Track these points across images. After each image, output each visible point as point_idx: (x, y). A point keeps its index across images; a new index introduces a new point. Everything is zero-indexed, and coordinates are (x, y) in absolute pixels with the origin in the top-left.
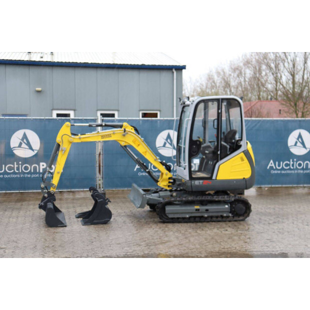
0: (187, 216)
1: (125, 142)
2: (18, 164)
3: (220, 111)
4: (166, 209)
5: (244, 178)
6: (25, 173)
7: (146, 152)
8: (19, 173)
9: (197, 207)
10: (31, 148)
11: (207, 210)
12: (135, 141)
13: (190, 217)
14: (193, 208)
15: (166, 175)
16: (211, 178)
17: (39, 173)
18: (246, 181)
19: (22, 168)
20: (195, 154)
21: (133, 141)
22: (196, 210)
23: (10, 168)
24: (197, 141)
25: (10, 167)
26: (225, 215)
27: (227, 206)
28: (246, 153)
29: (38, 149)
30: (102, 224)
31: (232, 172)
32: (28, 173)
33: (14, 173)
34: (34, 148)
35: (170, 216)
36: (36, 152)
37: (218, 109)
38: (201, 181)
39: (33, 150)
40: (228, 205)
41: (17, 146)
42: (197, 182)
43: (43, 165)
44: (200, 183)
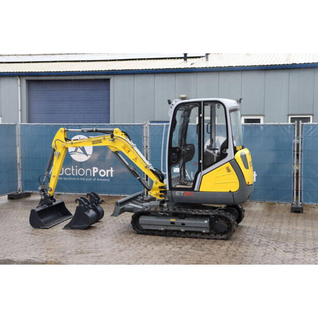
0: (162, 229)
1: (115, 148)
2: (75, 168)
3: (201, 115)
4: (140, 219)
5: (230, 191)
6: (81, 177)
7: (136, 159)
8: (75, 177)
9: (173, 220)
10: (85, 153)
11: (183, 224)
12: (125, 147)
13: (166, 231)
14: (168, 221)
15: (156, 183)
16: (192, 189)
17: (93, 177)
18: (233, 194)
19: (78, 172)
20: (174, 162)
21: (123, 147)
22: (172, 223)
23: (68, 172)
24: (177, 148)
25: (68, 170)
26: (204, 231)
27: (206, 222)
28: (234, 163)
29: (91, 154)
30: (81, 229)
31: (216, 184)
32: (83, 177)
33: (72, 176)
34: (88, 153)
35: (145, 227)
36: (89, 156)
37: (200, 113)
38: (182, 192)
39: (87, 155)
40: (207, 220)
41: (74, 151)
42: (177, 193)
43: (95, 170)
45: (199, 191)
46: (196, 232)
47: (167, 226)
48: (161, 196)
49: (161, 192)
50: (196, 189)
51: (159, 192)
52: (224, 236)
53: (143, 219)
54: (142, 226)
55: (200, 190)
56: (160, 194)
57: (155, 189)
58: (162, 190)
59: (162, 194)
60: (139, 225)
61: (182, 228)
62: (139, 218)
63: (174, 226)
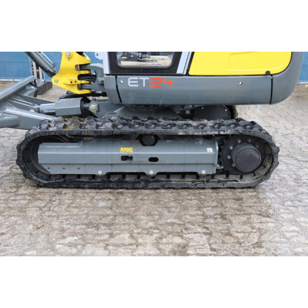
0: (100, 173)
5: (268, 73)
11: (154, 160)
26: (204, 172)
27: (210, 150)
38: (144, 78)
42: (132, 82)
44: (140, 82)
45: (187, 74)
46: (183, 175)
47: (112, 165)
48: (81, 87)
49: (80, 77)
50: (181, 69)
51: (76, 78)
52: (248, 180)
53: (47, 153)
54: (46, 167)
55: (191, 73)
56: (79, 82)
57: (67, 71)
58: (83, 72)
59: (83, 82)
60: (40, 165)
61: (149, 167)
62: (36, 149)
63: (130, 164)
